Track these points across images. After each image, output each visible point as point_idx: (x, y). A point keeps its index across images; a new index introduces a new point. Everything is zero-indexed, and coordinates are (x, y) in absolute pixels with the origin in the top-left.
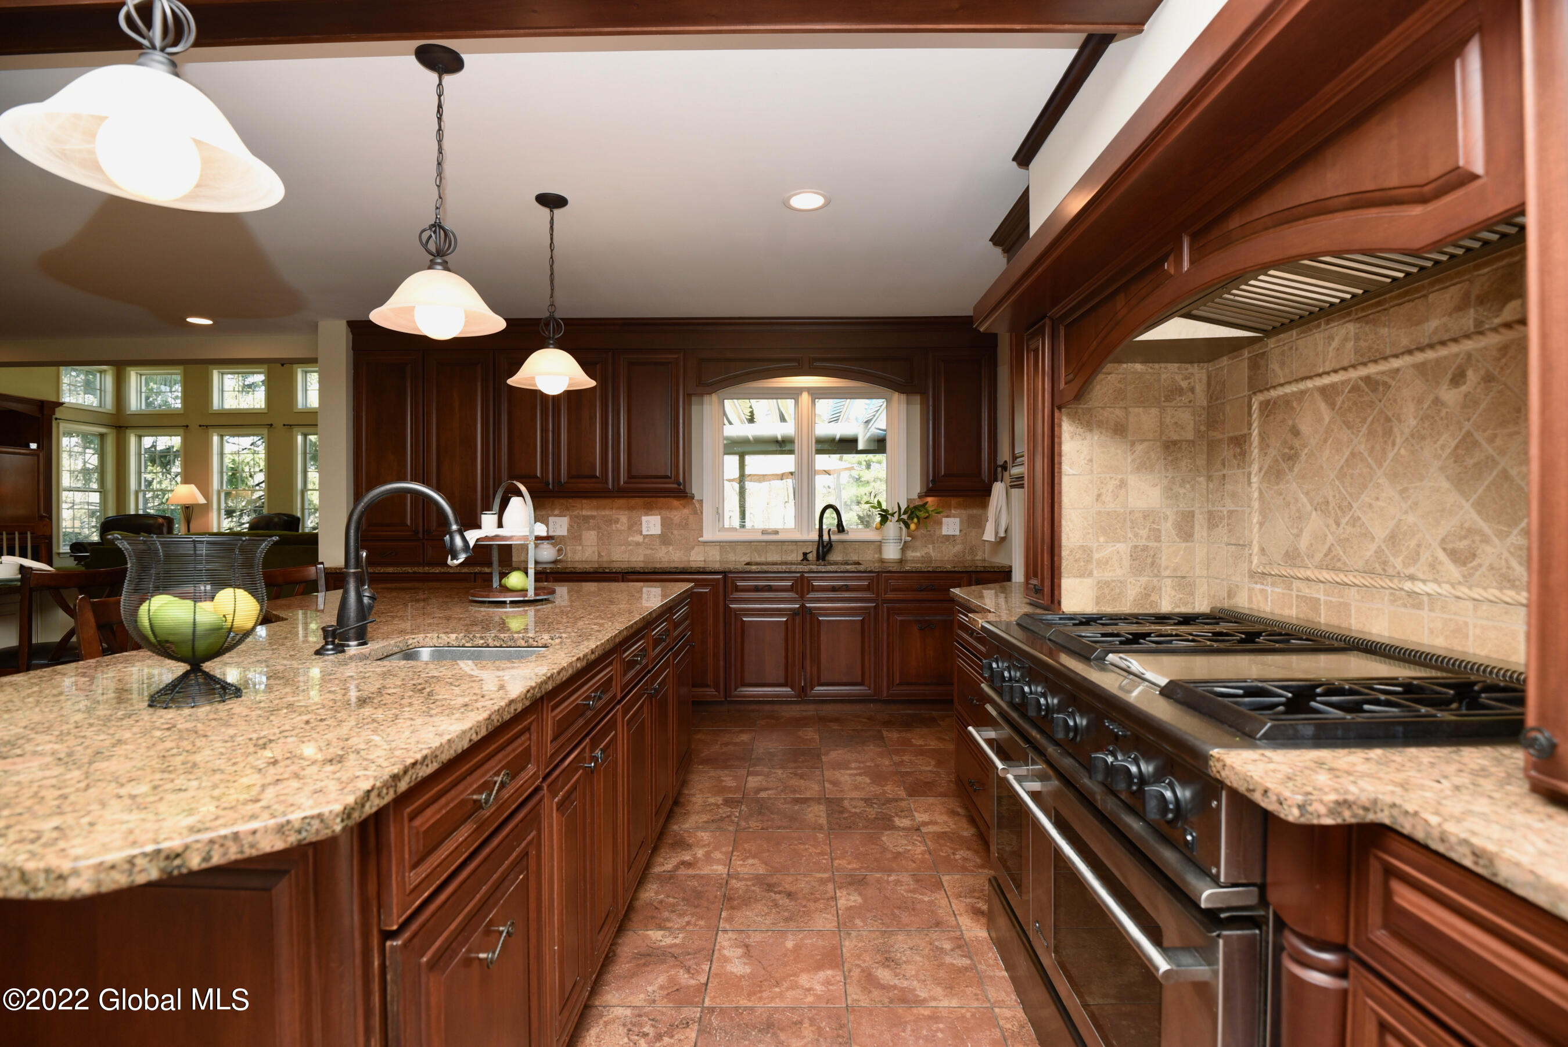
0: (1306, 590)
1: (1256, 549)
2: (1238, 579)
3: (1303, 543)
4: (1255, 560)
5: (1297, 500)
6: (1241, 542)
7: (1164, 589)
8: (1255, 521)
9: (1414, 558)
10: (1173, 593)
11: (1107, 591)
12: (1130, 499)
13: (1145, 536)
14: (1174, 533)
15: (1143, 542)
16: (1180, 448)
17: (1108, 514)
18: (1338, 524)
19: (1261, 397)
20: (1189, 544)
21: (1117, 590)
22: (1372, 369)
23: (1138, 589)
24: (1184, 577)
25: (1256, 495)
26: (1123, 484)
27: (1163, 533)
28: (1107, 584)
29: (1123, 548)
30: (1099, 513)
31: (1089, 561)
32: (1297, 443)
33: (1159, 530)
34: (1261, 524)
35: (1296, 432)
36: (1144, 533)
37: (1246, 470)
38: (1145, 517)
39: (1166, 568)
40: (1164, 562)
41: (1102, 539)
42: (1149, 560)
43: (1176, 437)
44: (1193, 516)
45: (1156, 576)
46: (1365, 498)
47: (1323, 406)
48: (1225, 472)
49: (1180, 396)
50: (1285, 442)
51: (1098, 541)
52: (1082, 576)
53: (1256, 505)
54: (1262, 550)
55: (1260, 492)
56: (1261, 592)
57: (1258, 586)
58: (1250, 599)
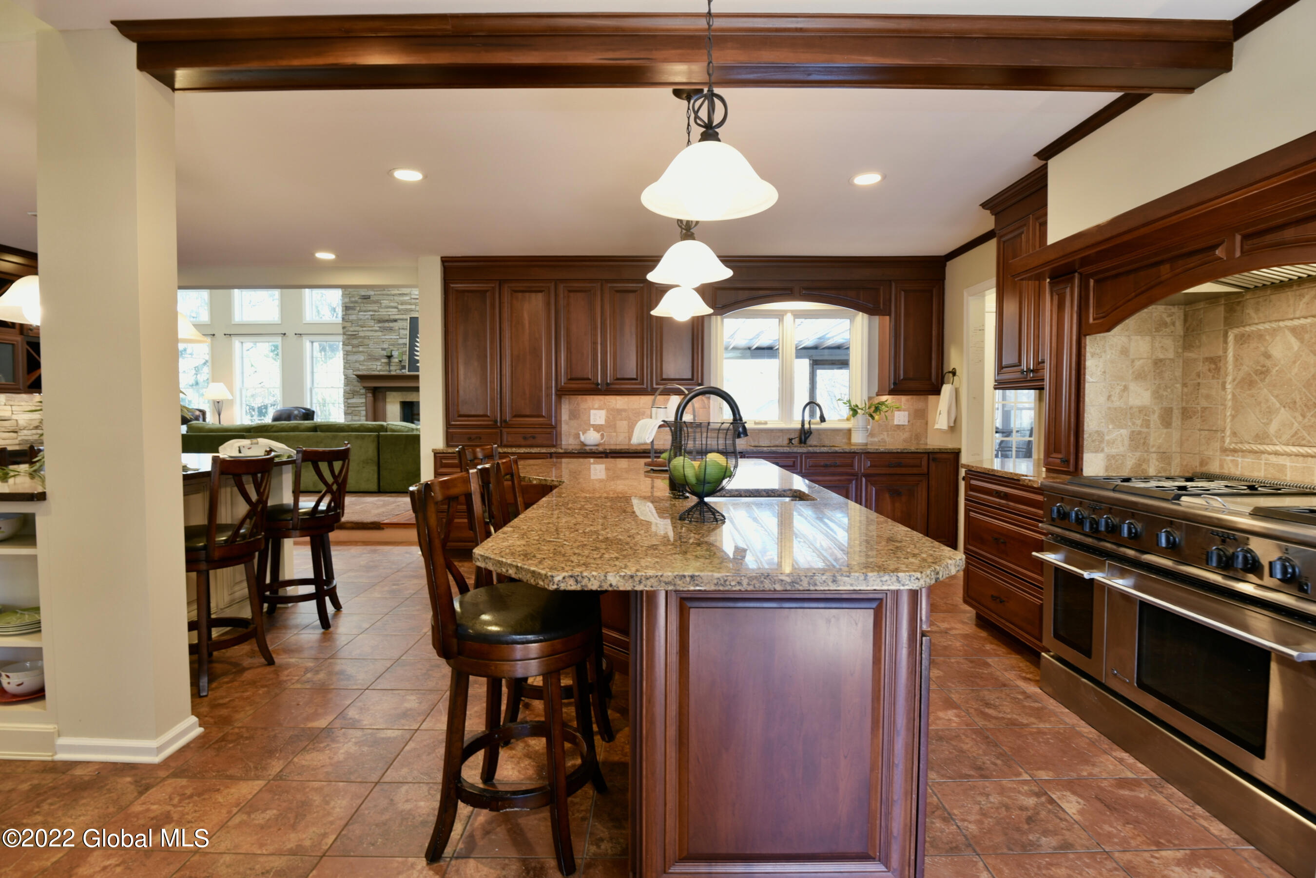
0: (1273, 459)
1: (1228, 433)
2: (1211, 453)
3: (1272, 429)
4: (1228, 440)
5: (1267, 401)
6: (1214, 429)
7: (1151, 461)
8: (1228, 414)
10: (1157, 463)
11: (1113, 462)
12: (1130, 399)
13: (1140, 424)
14: (1159, 422)
15: (1138, 429)
16: (1164, 364)
17: (1115, 409)
18: (1303, 417)
19: (1236, 331)
20: (1169, 430)
21: (1120, 462)
23: (1134, 461)
24: (1164, 453)
25: (1230, 397)
26: (1126, 388)
27: (1152, 422)
28: (1113, 457)
29: (1124, 432)
30: (1109, 408)
31: (1101, 442)
32: (1268, 363)
33: (1149, 421)
34: (1233, 417)
35: (1267, 356)
36: (1139, 422)
37: (1220, 381)
38: (1140, 411)
39: (1153, 446)
40: (1151, 441)
41: (1111, 427)
42: (1142, 441)
43: (1162, 356)
44: (1172, 411)
45: (1146, 451)
47: (1292, 339)
48: (1199, 381)
49: (1166, 328)
50: (1258, 362)
51: (1108, 428)
52: (1096, 452)
53: (1229, 404)
54: (1234, 434)
55: (1234, 395)
56: (1232, 461)
57: (1230, 458)
58: (1221, 466)
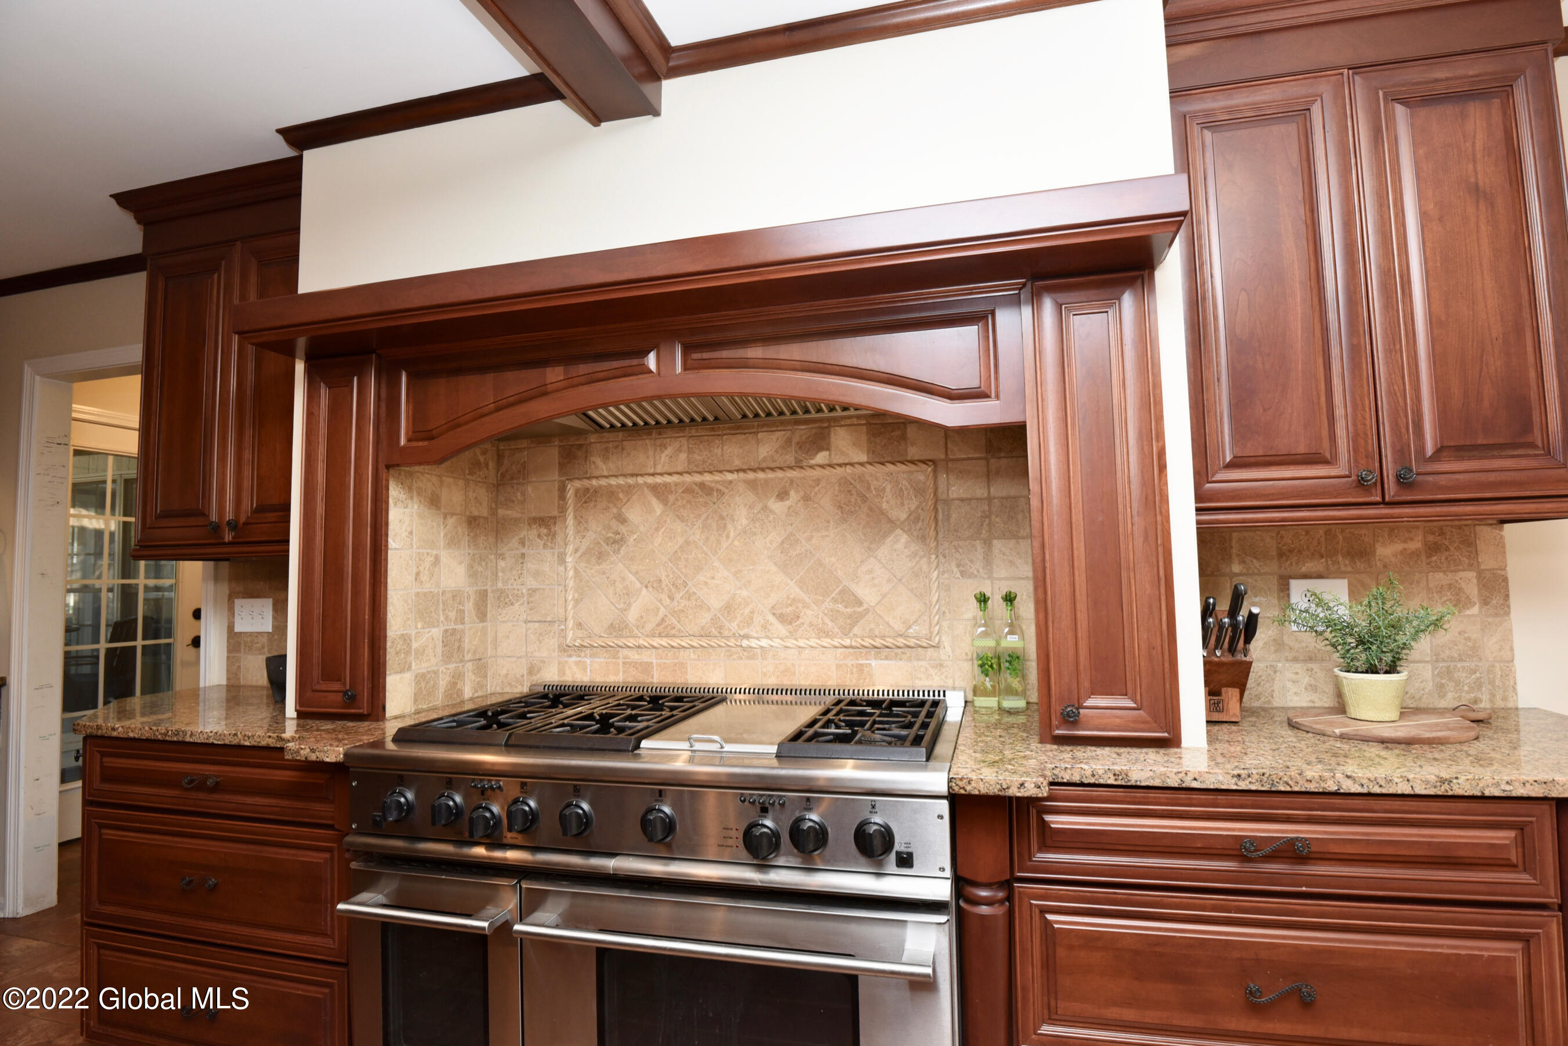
0: (634, 656)
1: (570, 623)
2: (545, 654)
3: (632, 616)
4: (570, 635)
5: (624, 579)
6: (549, 619)
7: (466, 674)
8: (570, 598)
9: (749, 621)
10: (473, 677)
11: (423, 685)
12: (442, 578)
13: (453, 619)
14: (474, 613)
15: (452, 626)
16: (478, 525)
17: (425, 594)
18: (672, 598)
19: (577, 484)
20: (484, 624)
21: (432, 682)
22: (707, 478)
23: (448, 679)
24: (480, 659)
25: (571, 573)
26: (437, 560)
27: (466, 613)
28: (423, 675)
29: (436, 632)
30: (417, 594)
31: (408, 653)
32: (623, 529)
33: (463, 611)
34: (577, 602)
35: (622, 520)
36: (452, 615)
37: (556, 552)
38: (454, 597)
39: (468, 652)
40: (466, 645)
41: (419, 625)
42: (457, 644)
43: (476, 513)
44: (487, 596)
45: (462, 661)
46: (701, 577)
47: (654, 501)
48: (524, 551)
49: (480, 470)
50: (609, 528)
51: (417, 628)
52: (402, 671)
53: (571, 583)
54: (580, 626)
55: (576, 571)
56: (577, 663)
57: (574, 659)
58: (562, 672)
